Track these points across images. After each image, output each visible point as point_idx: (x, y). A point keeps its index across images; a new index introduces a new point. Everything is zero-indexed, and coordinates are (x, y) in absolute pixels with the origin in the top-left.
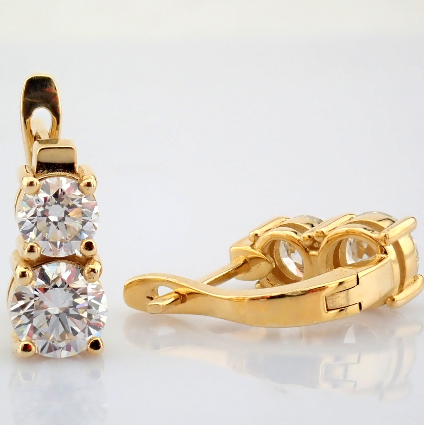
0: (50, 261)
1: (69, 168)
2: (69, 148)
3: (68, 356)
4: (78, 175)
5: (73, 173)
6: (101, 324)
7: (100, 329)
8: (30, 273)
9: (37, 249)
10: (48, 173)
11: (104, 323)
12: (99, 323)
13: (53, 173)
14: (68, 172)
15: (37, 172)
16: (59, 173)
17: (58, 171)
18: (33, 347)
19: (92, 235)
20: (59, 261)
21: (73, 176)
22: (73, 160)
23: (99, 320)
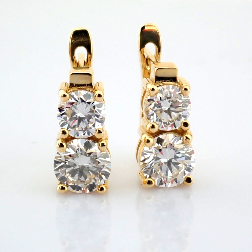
0: (163, 133)
1: (174, 79)
2: (174, 68)
3: (172, 186)
4: (179, 84)
5: (176, 82)
6: (191, 168)
7: (191, 171)
8: (151, 140)
9: (156, 126)
10: (161, 82)
11: (193, 168)
12: (190, 167)
13: (165, 83)
14: (173, 82)
15: (155, 82)
16: (168, 82)
17: (167, 81)
18: (153, 182)
19: (187, 118)
20: (168, 133)
21: (176, 84)
22: (176, 75)
23: (190, 166)
